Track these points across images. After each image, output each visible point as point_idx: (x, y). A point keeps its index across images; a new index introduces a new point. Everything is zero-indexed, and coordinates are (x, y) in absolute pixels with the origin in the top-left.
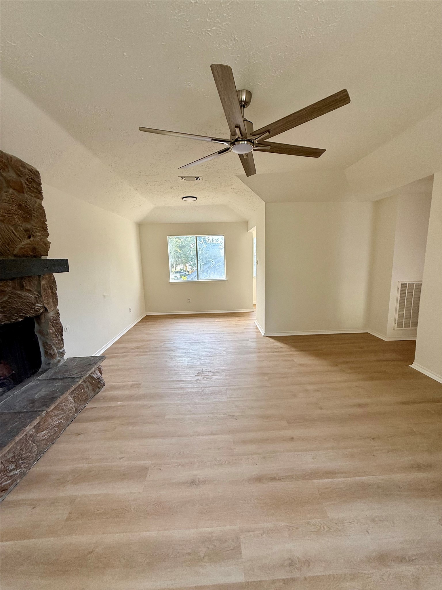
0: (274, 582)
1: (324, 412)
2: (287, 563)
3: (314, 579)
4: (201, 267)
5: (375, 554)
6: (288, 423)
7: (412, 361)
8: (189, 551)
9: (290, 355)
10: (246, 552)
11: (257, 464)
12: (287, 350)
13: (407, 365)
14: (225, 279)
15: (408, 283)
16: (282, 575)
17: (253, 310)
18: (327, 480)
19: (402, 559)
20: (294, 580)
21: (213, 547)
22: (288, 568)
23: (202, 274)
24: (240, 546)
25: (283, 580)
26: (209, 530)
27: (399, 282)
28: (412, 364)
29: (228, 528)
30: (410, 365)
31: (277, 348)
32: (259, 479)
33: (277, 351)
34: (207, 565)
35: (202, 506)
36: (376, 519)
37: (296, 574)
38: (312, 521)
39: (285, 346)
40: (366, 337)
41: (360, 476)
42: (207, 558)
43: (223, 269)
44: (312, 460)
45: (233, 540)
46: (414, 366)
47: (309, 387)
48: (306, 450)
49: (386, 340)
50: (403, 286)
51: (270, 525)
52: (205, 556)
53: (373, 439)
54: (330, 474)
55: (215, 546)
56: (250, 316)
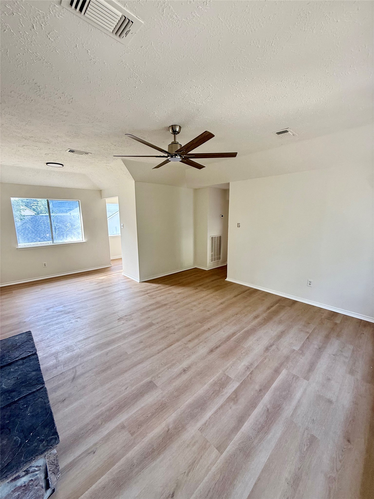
0: (248, 377)
1: (211, 312)
2: (246, 369)
3: (257, 367)
4: (56, 231)
5: (265, 349)
6: (201, 323)
7: (226, 276)
8: (212, 392)
9: (168, 289)
10: (232, 376)
11: (205, 346)
12: (164, 287)
13: (224, 280)
14: (83, 241)
15: (214, 237)
16: (248, 373)
17: (111, 265)
18: (235, 337)
19: (271, 346)
20: (252, 371)
21: (219, 384)
22: (248, 370)
23: (57, 237)
24: (228, 376)
25: (250, 374)
26: (212, 380)
27: (210, 236)
28: (226, 279)
29: (218, 375)
30: (225, 280)
31: (157, 288)
32: (212, 351)
33: (158, 290)
34: (223, 390)
35: (199, 375)
36: (258, 339)
37: (251, 370)
38: (242, 352)
39: (160, 285)
40: (196, 270)
41: (243, 329)
42: (221, 389)
43: (81, 231)
44: (224, 333)
45: (224, 376)
46: (228, 279)
47: (195, 303)
48: (219, 330)
49: (207, 270)
50: (212, 238)
51: (231, 362)
52: (220, 388)
53: (237, 314)
54: (234, 334)
55: (220, 383)
56: (110, 271)
